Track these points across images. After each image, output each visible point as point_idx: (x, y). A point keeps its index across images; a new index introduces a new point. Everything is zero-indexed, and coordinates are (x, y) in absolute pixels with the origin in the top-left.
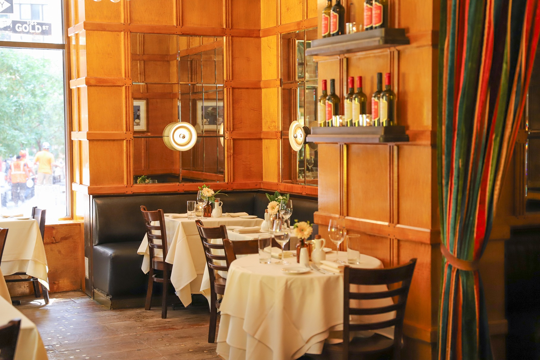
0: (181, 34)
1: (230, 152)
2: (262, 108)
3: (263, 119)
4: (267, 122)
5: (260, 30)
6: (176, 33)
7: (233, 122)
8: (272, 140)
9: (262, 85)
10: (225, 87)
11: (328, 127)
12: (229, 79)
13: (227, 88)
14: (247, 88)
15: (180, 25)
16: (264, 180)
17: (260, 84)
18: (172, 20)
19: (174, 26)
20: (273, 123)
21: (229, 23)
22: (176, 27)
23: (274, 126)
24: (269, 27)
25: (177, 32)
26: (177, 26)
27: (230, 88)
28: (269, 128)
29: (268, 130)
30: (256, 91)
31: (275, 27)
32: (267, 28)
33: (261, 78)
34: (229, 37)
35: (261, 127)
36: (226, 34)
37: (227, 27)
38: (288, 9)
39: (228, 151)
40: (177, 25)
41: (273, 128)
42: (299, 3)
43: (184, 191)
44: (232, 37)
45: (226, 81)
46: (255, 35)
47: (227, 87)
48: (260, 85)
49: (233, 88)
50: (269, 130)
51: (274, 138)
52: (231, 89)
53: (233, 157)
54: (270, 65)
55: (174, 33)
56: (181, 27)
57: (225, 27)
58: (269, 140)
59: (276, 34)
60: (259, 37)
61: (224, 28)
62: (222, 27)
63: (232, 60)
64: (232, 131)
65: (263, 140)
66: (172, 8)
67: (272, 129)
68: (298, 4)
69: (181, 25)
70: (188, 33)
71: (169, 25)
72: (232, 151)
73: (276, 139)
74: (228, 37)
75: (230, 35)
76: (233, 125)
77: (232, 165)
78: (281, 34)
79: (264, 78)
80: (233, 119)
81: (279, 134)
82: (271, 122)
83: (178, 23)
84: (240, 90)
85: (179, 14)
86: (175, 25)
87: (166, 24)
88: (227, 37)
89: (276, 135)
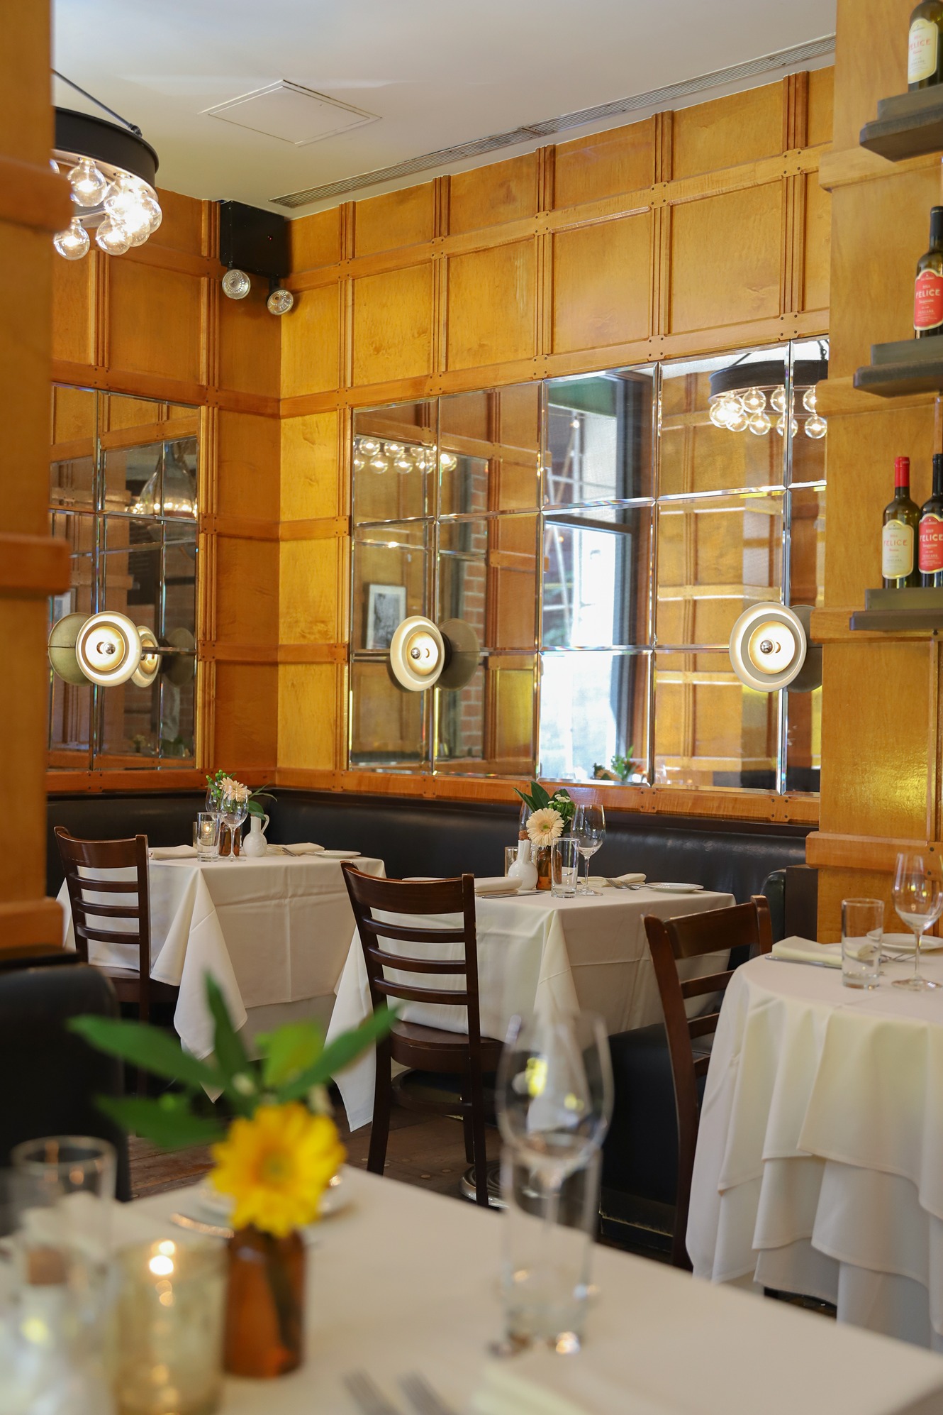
0: (106, 387)
1: (209, 694)
2: (278, 587)
3: (280, 616)
4: (297, 622)
5: (278, 401)
6: (93, 385)
7: (217, 618)
8: (314, 667)
9: (282, 531)
10: (202, 532)
11: (928, 588)
12: (212, 513)
13: (207, 534)
14: (250, 538)
15: (103, 366)
16: (282, 764)
17: (278, 529)
18: (85, 350)
19: (90, 366)
20: (318, 624)
21: (214, 374)
22: (96, 369)
23: (320, 632)
24: (309, 393)
25: (96, 383)
26: (97, 367)
27: (212, 535)
28: (304, 637)
29: (299, 643)
30: (268, 545)
31: (334, 391)
32: (304, 394)
33: (279, 517)
34: (213, 408)
35: (277, 634)
36: (207, 401)
37: (209, 384)
38: (377, 350)
39: (204, 691)
40: (98, 365)
41: (317, 636)
42: (416, 335)
43: (101, 791)
44: (220, 409)
45: (205, 517)
46: (269, 411)
47: (206, 532)
48: (277, 533)
49: (219, 535)
50: (304, 642)
51: (323, 660)
52: (214, 538)
53: (216, 707)
54: (310, 484)
55: (90, 385)
56: (107, 371)
57: (204, 383)
58: (301, 668)
59: (338, 408)
60: (276, 416)
61: (202, 386)
62: (197, 383)
63: (219, 467)
64: (216, 641)
65: (281, 668)
66: (86, 320)
67: (315, 639)
68: (413, 336)
69: (106, 366)
70: (123, 387)
71: (76, 361)
72: (213, 692)
73: (331, 663)
74: (211, 409)
75: (217, 403)
76: (217, 626)
77: (212, 727)
78: (352, 408)
79: (285, 516)
80: (218, 612)
81: (344, 652)
82: (311, 622)
83: (100, 359)
84: (234, 541)
85: (104, 337)
86: (93, 364)
87: (70, 360)
88: (209, 407)
89: (332, 654)
